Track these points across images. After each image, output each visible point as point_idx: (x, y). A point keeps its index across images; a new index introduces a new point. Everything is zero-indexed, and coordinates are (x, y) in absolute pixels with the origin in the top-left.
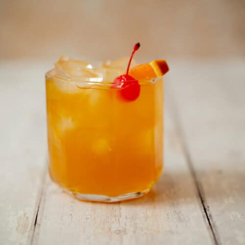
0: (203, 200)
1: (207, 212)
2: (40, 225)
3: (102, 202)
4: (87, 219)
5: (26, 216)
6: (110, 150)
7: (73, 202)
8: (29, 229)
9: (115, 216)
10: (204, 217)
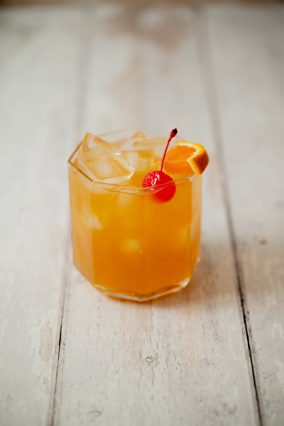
0: (243, 298)
1: (247, 323)
2: (64, 344)
3: (132, 301)
4: (116, 333)
5: (50, 326)
6: (141, 252)
7: (100, 301)
8: (53, 352)
9: (147, 329)
10: (243, 333)
